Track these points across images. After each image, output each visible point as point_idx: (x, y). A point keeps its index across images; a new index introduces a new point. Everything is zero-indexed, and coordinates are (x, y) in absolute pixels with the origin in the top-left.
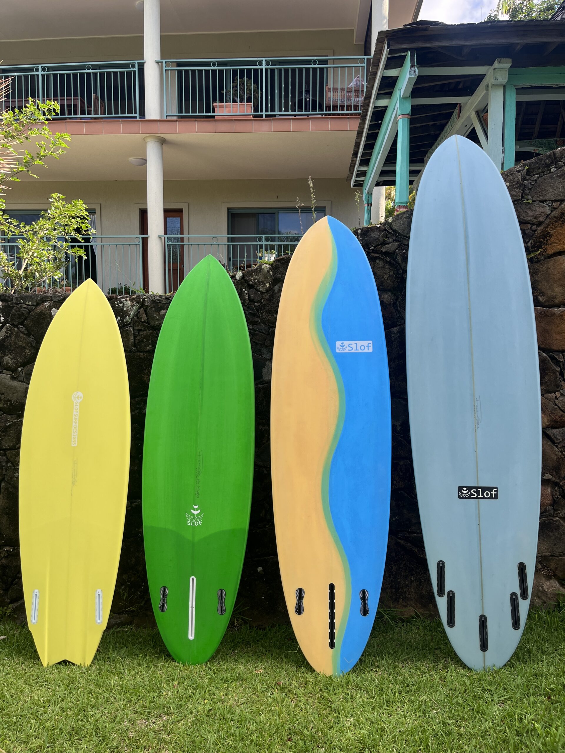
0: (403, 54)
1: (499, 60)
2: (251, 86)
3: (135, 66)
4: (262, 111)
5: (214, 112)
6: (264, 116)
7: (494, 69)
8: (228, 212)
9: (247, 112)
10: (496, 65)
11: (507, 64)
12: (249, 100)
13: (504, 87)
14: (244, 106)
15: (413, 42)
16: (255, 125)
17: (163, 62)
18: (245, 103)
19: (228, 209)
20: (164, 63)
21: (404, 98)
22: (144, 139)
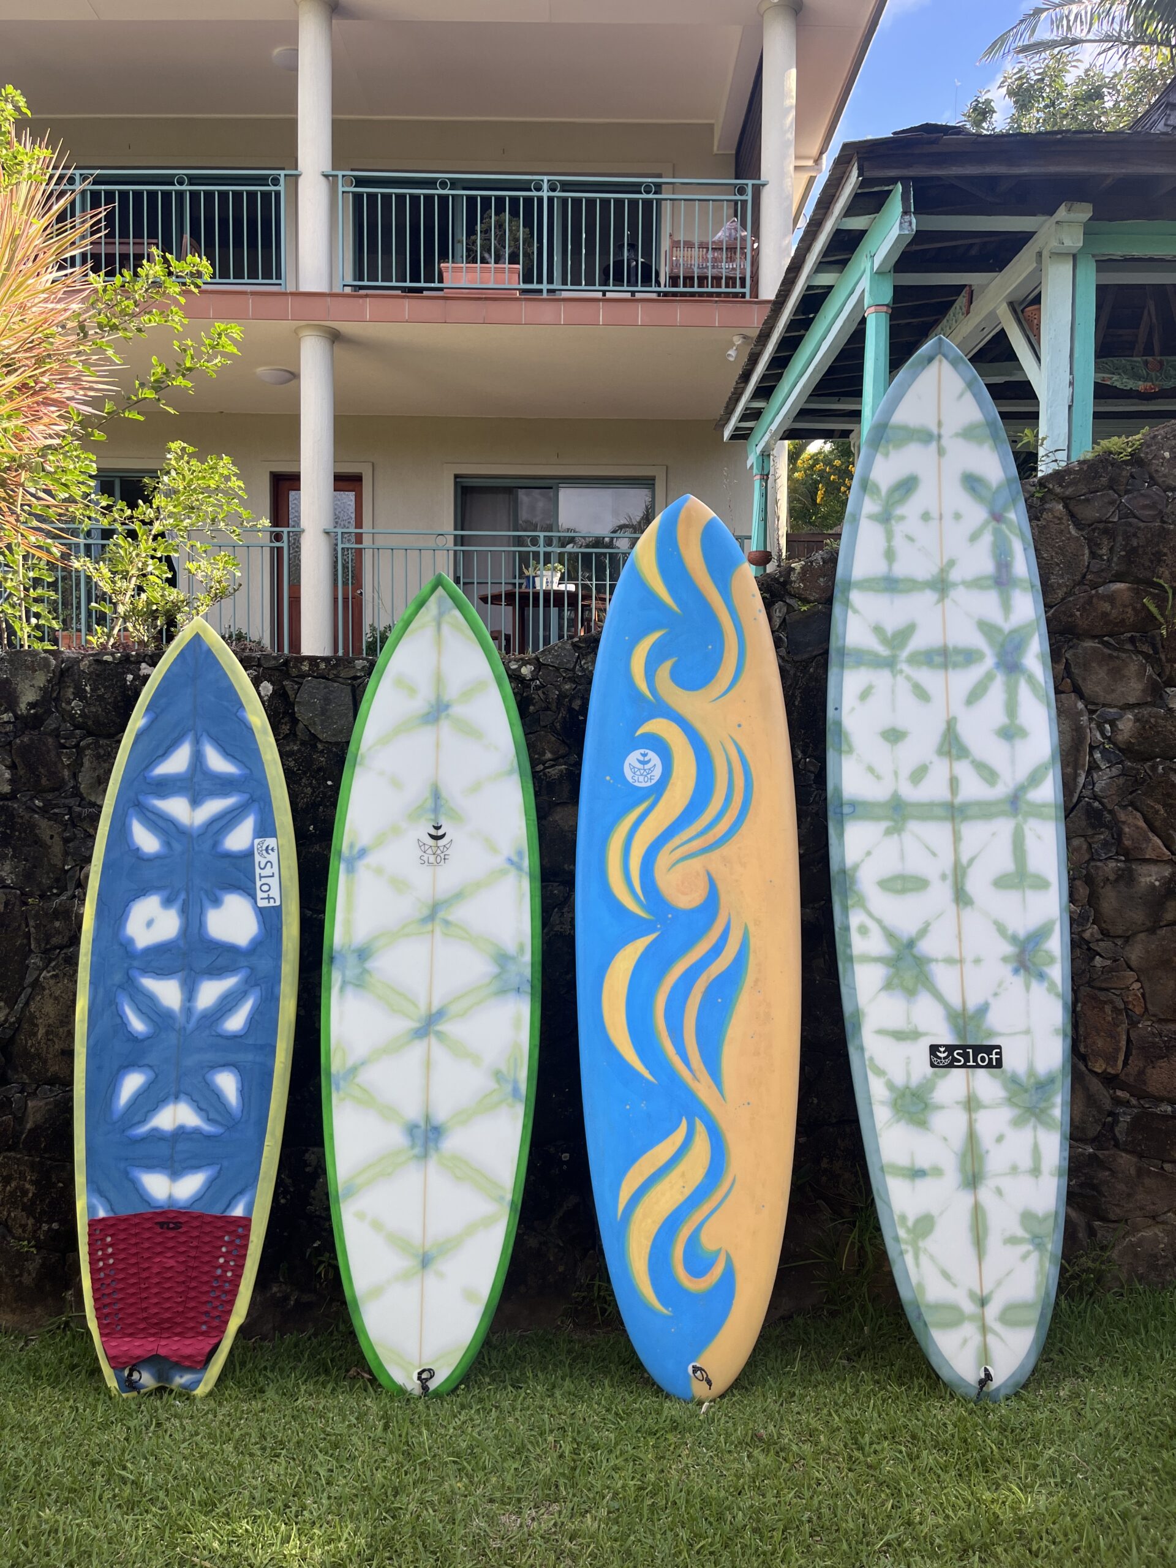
0: (886, 188)
1: (1069, 205)
2: (519, 231)
3: (279, 180)
4: (540, 281)
5: (441, 281)
6: (545, 292)
7: (1057, 222)
8: (456, 483)
9: (510, 283)
10: (1062, 213)
11: (1083, 213)
12: (514, 259)
13: (1074, 256)
14: (503, 270)
15: (908, 165)
16: (525, 310)
17: (337, 176)
18: (507, 266)
19: (456, 476)
20: (340, 177)
21: (879, 273)
22: (296, 331)
